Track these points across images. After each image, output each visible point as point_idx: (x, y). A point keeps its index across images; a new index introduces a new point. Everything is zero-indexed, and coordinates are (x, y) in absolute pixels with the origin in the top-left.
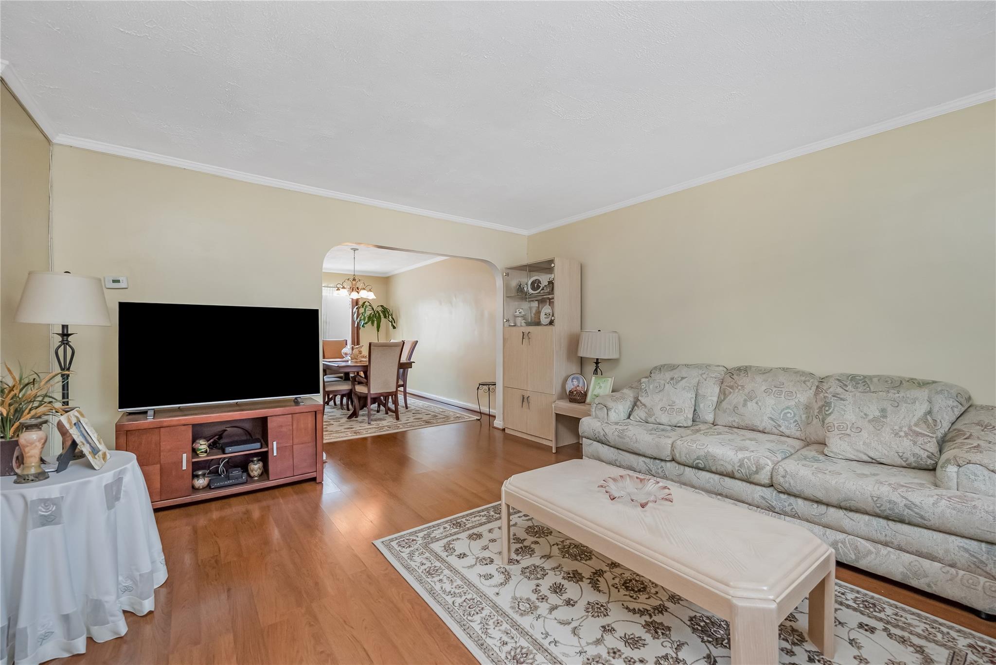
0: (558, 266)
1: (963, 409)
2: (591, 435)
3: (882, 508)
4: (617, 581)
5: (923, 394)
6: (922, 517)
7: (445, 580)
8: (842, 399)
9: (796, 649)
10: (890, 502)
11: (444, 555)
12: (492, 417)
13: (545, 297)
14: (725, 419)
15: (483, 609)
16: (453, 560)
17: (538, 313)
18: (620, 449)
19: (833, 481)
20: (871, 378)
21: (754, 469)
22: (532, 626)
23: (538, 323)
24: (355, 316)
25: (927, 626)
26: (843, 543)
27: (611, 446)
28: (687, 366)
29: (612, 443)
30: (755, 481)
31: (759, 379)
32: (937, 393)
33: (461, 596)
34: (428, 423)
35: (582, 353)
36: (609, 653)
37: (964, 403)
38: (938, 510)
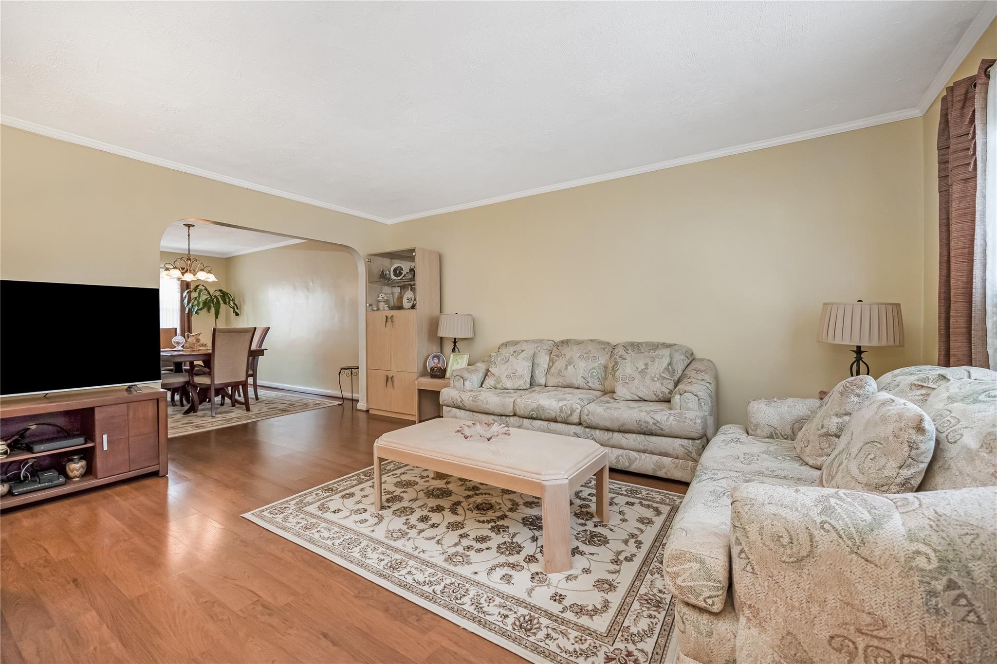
0: (418, 255)
1: (689, 361)
2: (450, 402)
3: (642, 427)
4: (471, 506)
5: (667, 352)
6: (662, 429)
7: (322, 530)
8: (624, 359)
9: (587, 522)
10: (645, 422)
11: (319, 513)
12: (355, 401)
13: (407, 283)
14: (552, 381)
15: (360, 543)
16: (329, 516)
17: (401, 298)
18: (474, 412)
19: (615, 414)
20: (642, 343)
21: (569, 413)
22: (404, 545)
23: (400, 308)
24: (186, 301)
25: (663, 497)
26: (622, 456)
27: (467, 410)
28: (526, 341)
29: (468, 408)
30: (570, 421)
31: (575, 348)
32: (676, 351)
33: (339, 538)
34: (284, 411)
35: (441, 334)
36: (464, 549)
37: (689, 357)
38: (669, 423)
